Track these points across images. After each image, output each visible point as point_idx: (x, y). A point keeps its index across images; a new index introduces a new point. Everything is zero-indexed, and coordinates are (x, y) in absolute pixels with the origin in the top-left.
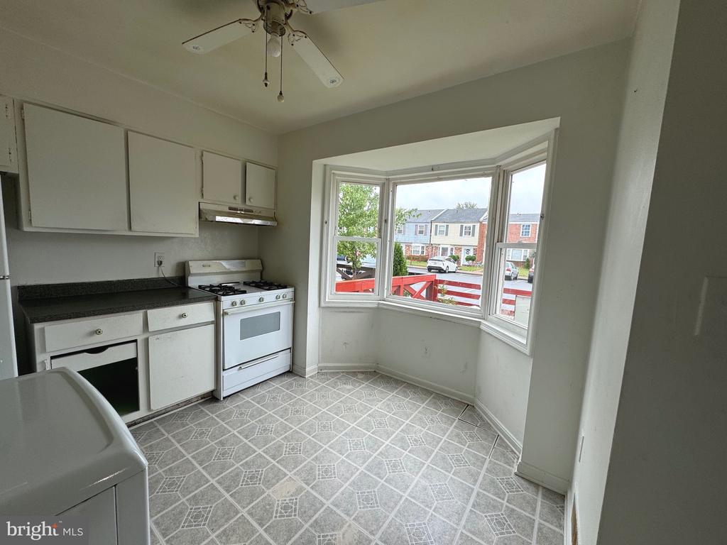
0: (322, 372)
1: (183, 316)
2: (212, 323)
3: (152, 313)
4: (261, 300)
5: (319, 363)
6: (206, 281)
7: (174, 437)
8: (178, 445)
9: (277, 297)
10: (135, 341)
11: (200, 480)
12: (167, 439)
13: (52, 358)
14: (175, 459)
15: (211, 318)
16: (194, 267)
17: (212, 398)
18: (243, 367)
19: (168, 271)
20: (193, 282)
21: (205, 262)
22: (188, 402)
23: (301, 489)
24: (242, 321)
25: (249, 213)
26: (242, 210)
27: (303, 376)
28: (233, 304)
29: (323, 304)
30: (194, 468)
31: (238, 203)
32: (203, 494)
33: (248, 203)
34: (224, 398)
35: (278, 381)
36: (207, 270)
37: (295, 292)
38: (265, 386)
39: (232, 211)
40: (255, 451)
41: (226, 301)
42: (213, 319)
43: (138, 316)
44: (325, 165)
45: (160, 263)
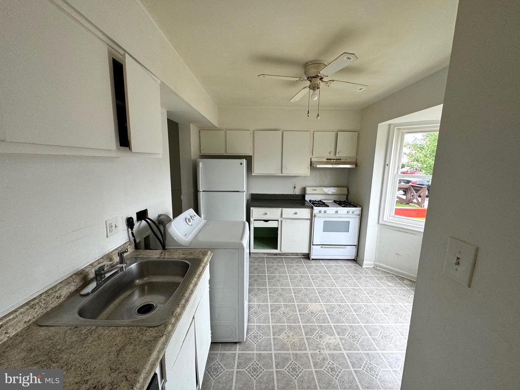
0: (376, 268)
1: (296, 213)
2: (309, 219)
3: (284, 210)
4: (337, 212)
5: (375, 261)
6: (313, 198)
7: (287, 266)
8: (286, 269)
9: (348, 212)
10: (278, 220)
11: (287, 285)
12: (284, 265)
13: (254, 220)
14: (283, 273)
15: (309, 217)
16: (309, 190)
17: (307, 256)
18: (323, 246)
19: (298, 192)
20: (308, 198)
21: (314, 188)
22: (297, 254)
23: (323, 311)
24: (324, 221)
25: (338, 161)
26: (334, 159)
27: (361, 265)
28: (320, 212)
29: (381, 222)
30: (287, 279)
31: (332, 156)
32: (286, 289)
33: (337, 155)
34: (312, 259)
35: (344, 262)
36: (314, 192)
37: (362, 210)
38: (335, 262)
39: (329, 161)
40: (313, 286)
41: (316, 210)
42: (309, 218)
43: (279, 210)
44: (390, 125)
45: (295, 187)
